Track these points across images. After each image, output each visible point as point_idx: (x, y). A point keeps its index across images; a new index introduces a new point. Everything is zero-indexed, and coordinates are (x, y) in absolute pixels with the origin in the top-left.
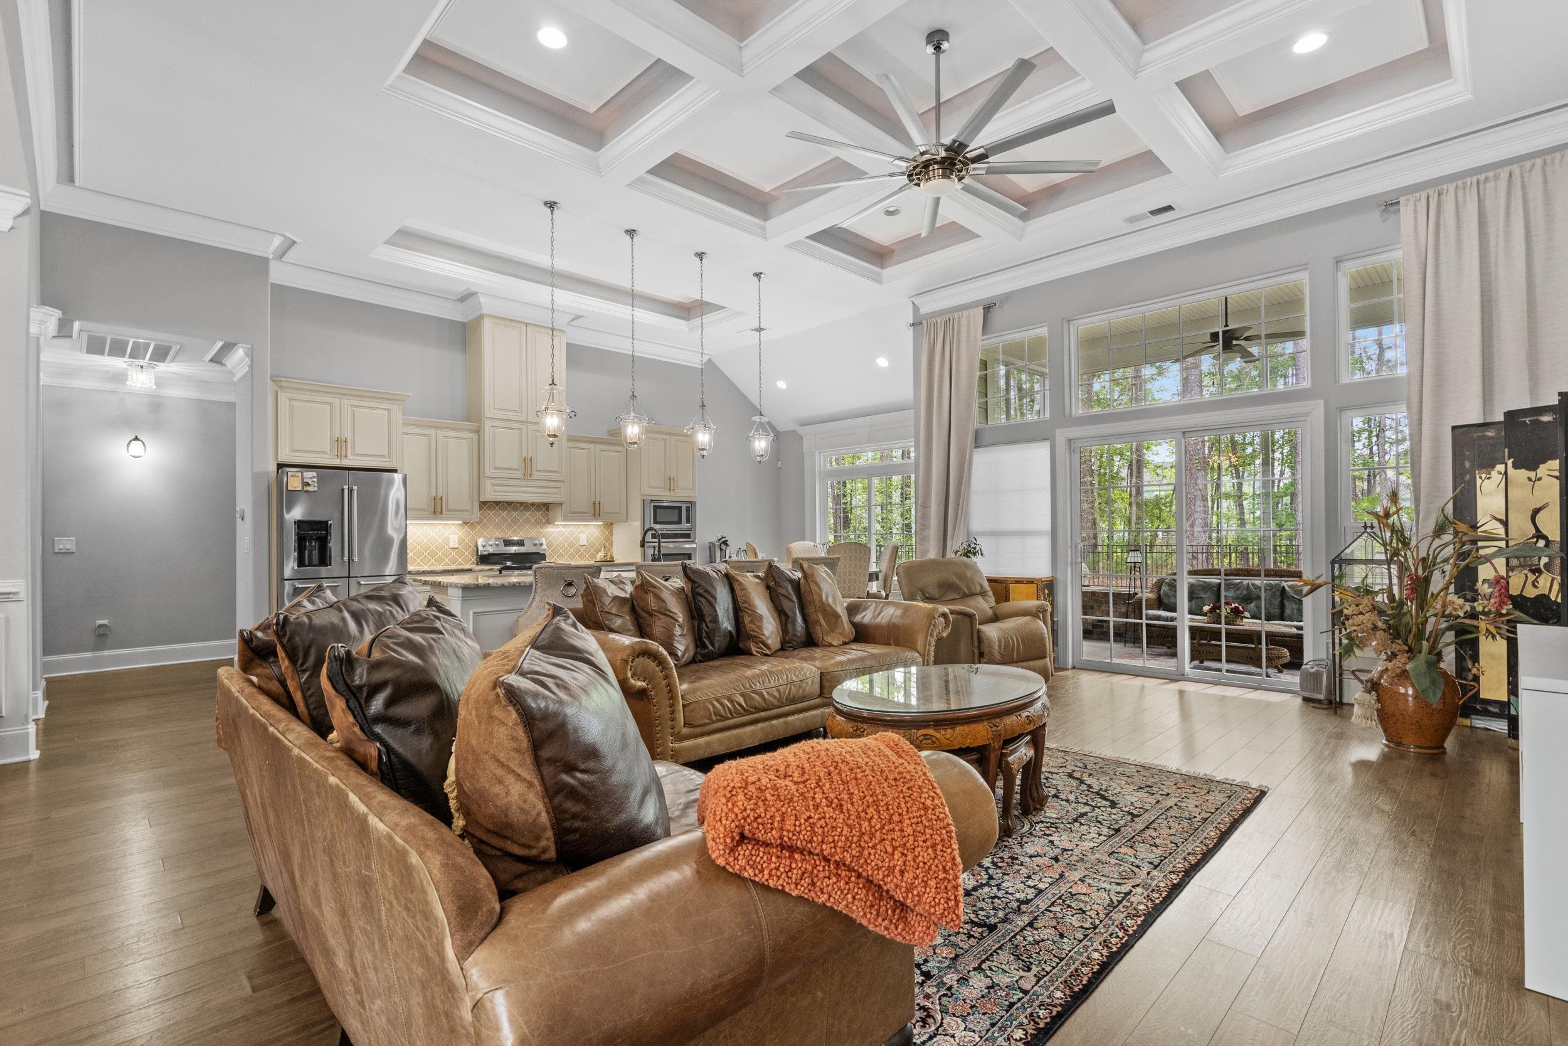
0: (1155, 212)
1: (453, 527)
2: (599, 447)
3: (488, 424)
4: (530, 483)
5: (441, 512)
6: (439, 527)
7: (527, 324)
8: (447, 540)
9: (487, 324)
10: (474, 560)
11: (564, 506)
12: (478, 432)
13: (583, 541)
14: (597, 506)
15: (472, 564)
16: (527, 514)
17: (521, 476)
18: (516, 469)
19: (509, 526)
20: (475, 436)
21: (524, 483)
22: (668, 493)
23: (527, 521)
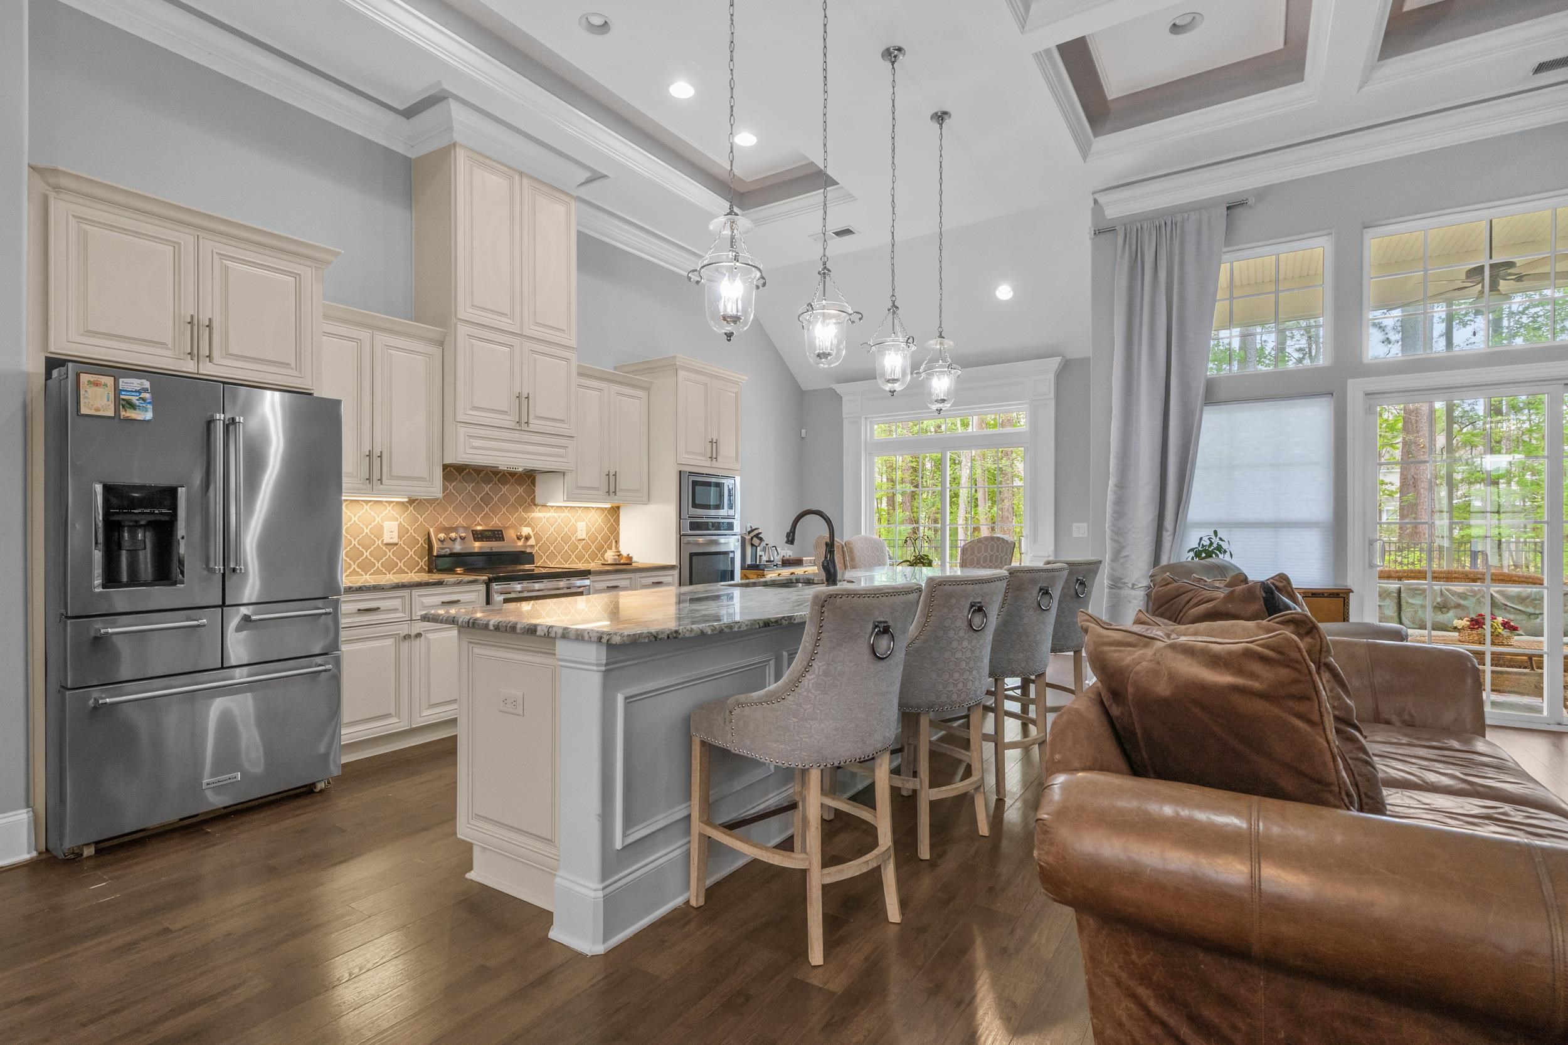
0: (1541, 68)
1: (389, 508)
2: (615, 388)
3: (462, 330)
4: (526, 437)
5: (381, 480)
6: (367, 507)
7: (521, 174)
8: (379, 531)
9: (461, 159)
10: (423, 563)
11: (568, 477)
12: (441, 344)
13: (582, 534)
14: (612, 478)
15: (419, 571)
16: (504, 489)
17: (512, 425)
18: (504, 412)
19: (478, 508)
20: (436, 351)
21: (516, 436)
22: (708, 463)
23: (504, 500)
